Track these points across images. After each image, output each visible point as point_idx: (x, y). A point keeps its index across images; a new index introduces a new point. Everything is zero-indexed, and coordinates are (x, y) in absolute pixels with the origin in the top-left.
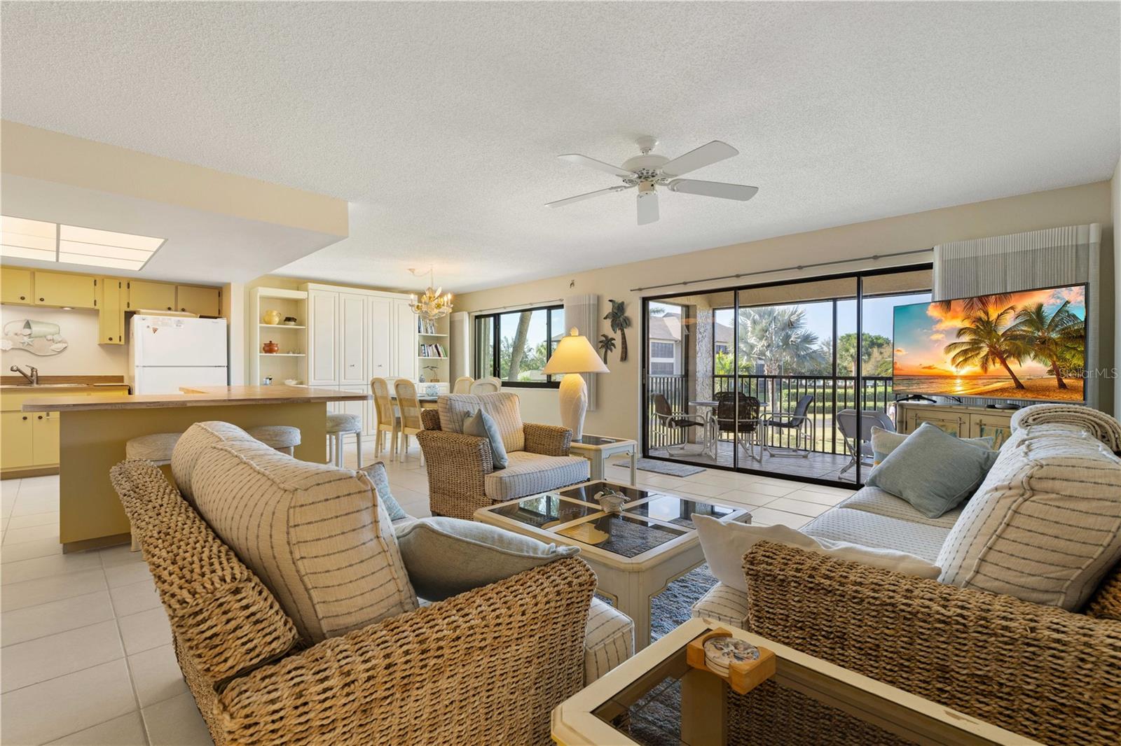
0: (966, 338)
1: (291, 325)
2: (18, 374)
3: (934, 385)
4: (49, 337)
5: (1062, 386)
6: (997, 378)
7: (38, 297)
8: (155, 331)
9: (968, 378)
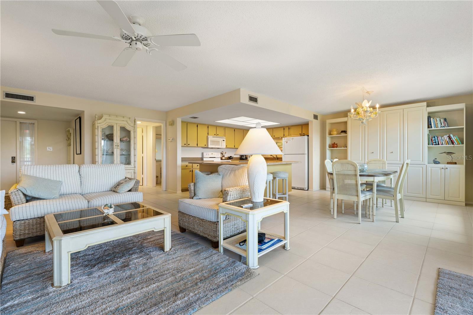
1: (343, 135)
2: (272, 157)
4: (280, 146)
7: (273, 136)
8: (287, 142)
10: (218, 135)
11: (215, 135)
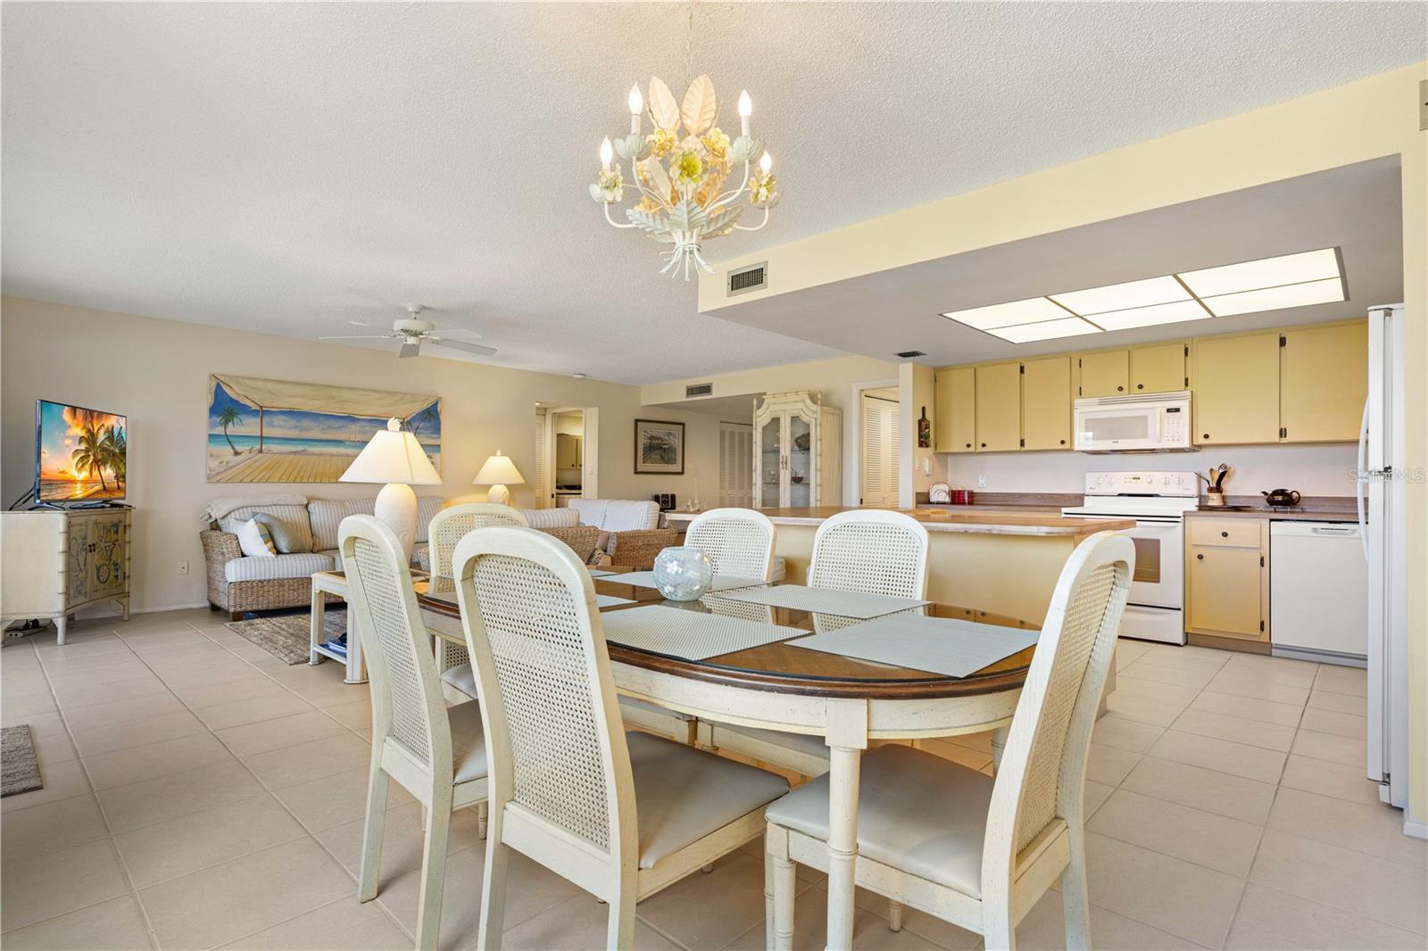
0: (83, 446)
3: (66, 490)
5: (119, 487)
6: (96, 482)
9: (85, 482)
10: (1141, 387)
11: (1121, 389)
